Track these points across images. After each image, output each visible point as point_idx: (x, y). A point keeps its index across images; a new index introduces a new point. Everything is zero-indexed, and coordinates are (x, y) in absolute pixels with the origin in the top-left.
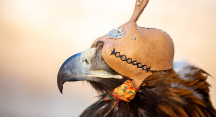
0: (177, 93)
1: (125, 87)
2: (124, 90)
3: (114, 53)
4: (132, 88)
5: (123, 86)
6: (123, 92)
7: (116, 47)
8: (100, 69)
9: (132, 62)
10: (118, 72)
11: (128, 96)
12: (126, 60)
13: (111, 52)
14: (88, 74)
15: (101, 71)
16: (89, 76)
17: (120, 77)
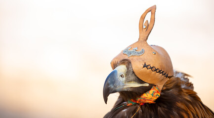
0: (187, 93)
1: (153, 92)
2: (153, 95)
3: (145, 66)
4: (158, 92)
5: (151, 91)
6: (151, 96)
7: (145, 61)
8: (131, 81)
9: (160, 72)
10: (146, 81)
11: (155, 99)
12: (156, 70)
13: (143, 66)
14: (124, 86)
15: (133, 82)
16: (125, 87)
17: (147, 85)
